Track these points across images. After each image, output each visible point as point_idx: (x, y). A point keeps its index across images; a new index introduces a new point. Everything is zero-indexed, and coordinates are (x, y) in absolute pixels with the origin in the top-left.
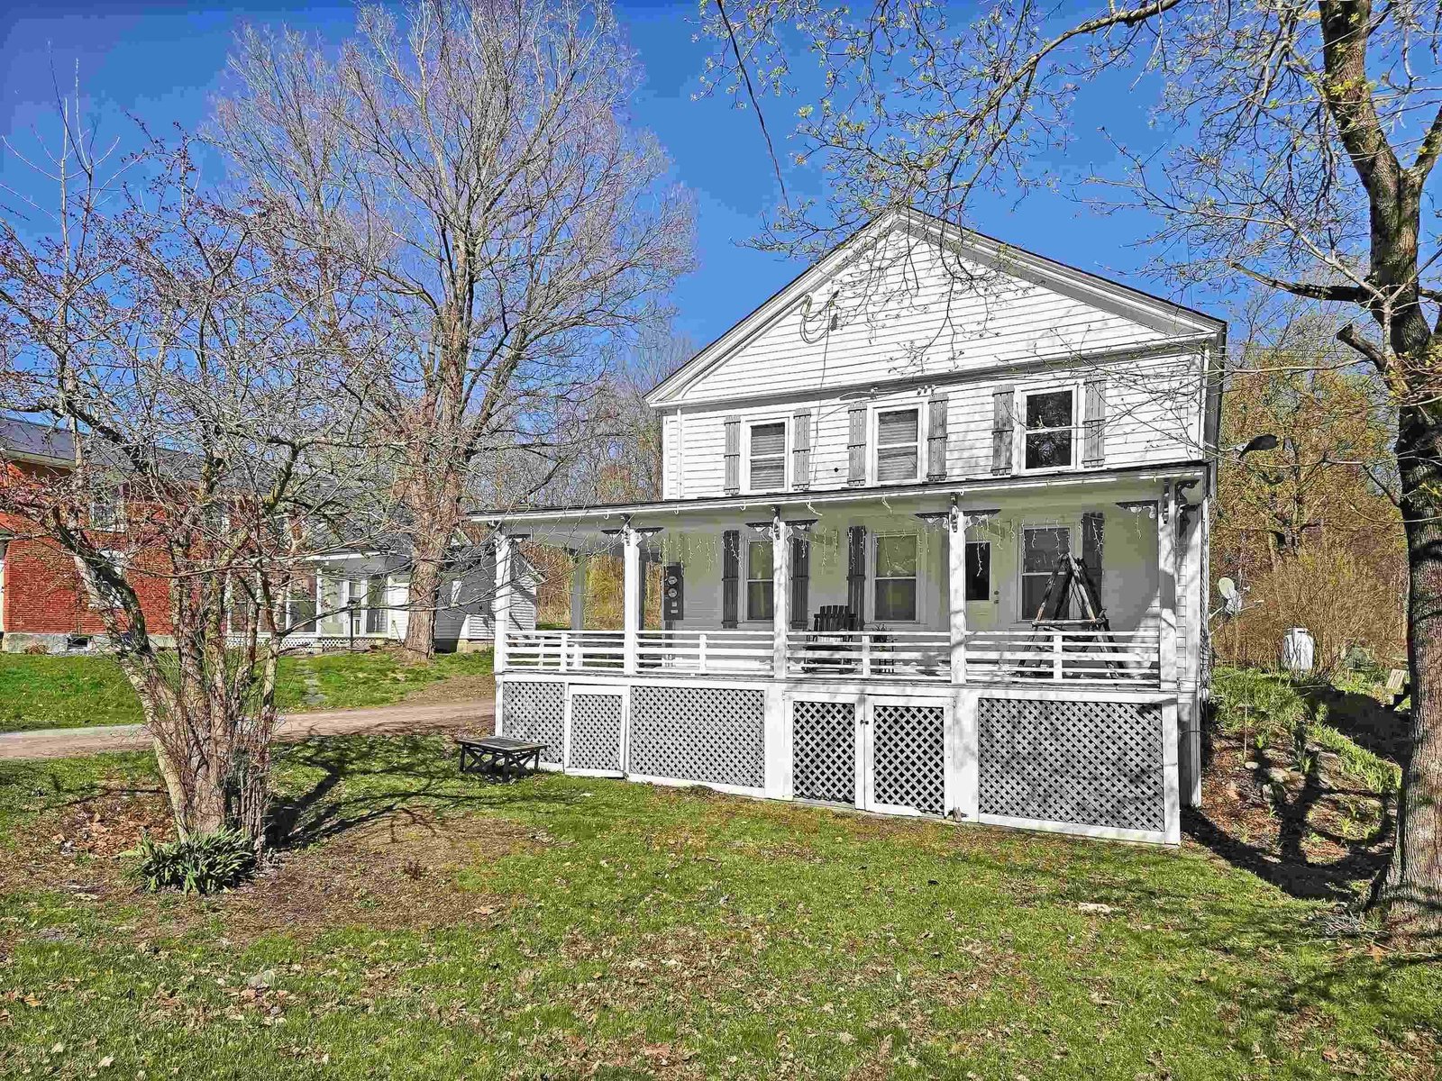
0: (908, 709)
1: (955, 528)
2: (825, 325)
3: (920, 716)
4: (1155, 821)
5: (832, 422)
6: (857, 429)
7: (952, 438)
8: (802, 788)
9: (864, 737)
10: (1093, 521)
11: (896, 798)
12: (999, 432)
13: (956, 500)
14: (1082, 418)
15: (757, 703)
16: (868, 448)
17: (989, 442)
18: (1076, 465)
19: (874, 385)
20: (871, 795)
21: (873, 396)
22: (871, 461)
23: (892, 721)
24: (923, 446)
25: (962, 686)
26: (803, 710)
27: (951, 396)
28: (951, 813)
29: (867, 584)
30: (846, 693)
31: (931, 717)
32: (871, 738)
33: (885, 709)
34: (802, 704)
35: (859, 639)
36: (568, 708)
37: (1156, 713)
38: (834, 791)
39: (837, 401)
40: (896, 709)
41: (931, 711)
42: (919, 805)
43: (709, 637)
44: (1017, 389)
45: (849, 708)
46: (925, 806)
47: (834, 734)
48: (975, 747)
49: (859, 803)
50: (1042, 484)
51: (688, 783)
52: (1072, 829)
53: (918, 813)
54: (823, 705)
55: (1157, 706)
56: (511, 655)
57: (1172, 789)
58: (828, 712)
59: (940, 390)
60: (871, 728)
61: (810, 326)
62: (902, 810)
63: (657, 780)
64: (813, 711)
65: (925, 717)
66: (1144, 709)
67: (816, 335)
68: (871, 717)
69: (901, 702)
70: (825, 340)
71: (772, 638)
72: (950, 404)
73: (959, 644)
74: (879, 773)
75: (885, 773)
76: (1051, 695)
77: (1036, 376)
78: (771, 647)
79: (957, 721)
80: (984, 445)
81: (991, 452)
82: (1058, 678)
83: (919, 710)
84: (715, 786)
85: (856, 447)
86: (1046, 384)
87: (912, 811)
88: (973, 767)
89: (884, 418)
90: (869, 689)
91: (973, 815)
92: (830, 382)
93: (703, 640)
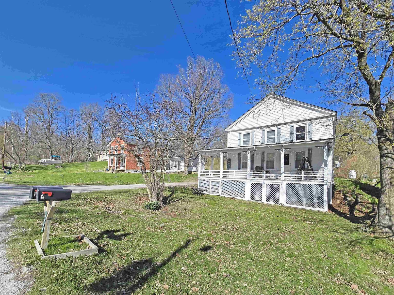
0: (273, 185)
1: (282, 152)
2: (257, 116)
3: (275, 186)
4: (322, 206)
5: (259, 132)
6: (263, 134)
7: (281, 135)
8: (252, 199)
9: (264, 190)
10: (310, 150)
11: (270, 201)
12: (291, 134)
13: (283, 146)
14: (307, 131)
15: (244, 183)
16: (265, 138)
17: (289, 136)
18: (306, 140)
19: (266, 126)
20: (265, 200)
21: (266, 128)
22: (266, 140)
23: (270, 187)
24: (276, 136)
25: (283, 181)
26: (252, 185)
27: (281, 127)
28: (281, 204)
29: (265, 162)
30: (260, 182)
31: (277, 186)
32: (265, 190)
33: (268, 185)
34: (252, 184)
35: (263, 172)
36: (210, 183)
37: (323, 186)
38: (258, 199)
39: (259, 129)
40: (270, 185)
41: (277, 185)
42: (274, 202)
43: (235, 171)
44: (295, 126)
45: (262, 184)
46: (276, 202)
47: (258, 189)
48: (286, 192)
49: (263, 201)
50: (300, 143)
51: (231, 197)
52: (304, 207)
53: (274, 204)
54: (256, 184)
55: (323, 185)
56: (201, 174)
57: (326, 201)
58: (257, 185)
59: (279, 127)
60: (266, 188)
61: (254, 116)
62: (271, 203)
63: (226, 196)
64: (254, 185)
65: (276, 186)
66: (320, 186)
67: (256, 118)
68: (265, 186)
69: (271, 183)
70: (257, 118)
71: (247, 172)
72: (281, 129)
73: (283, 173)
75: (268, 196)
76: (301, 183)
77: (298, 123)
78: (247, 173)
79: (282, 187)
80: (288, 136)
81: (289, 137)
82: (303, 179)
83: (275, 185)
84: (236, 197)
85: (263, 137)
86: (300, 125)
87: (273, 203)
88: (285, 196)
89: (269, 132)
90: (265, 181)
91: (285, 204)
92: (258, 126)
93: (234, 172)
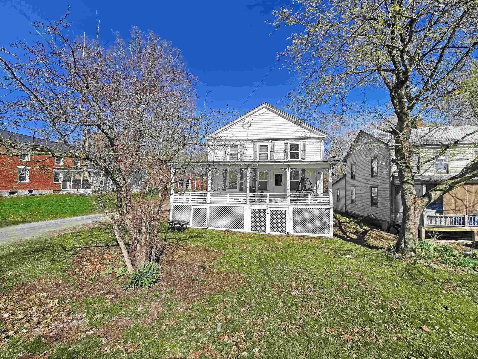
0: (278, 210)
2: (248, 125)
4: (329, 232)
5: (250, 146)
6: (255, 148)
7: (275, 152)
8: (253, 229)
9: (268, 217)
10: (303, 170)
11: (275, 230)
12: (285, 152)
14: (301, 150)
15: (243, 210)
16: (257, 152)
17: (283, 153)
18: (300, 159)
19: (259, 139)
20: (269, 230)
21: (259, 142)
22: (258, 156)
23: (274, 213)
24: (269, 153)
25: (289, 205)
26: (253, 211)
27: (275, 143)
28: (287, 233)
29: (257, 182)
30: (264, 207)
31: (283, 212)
32: (270, 217)
33: (273, 210)
34: (253, 210)
36: (192, 212)
37: (329, 210)
38: (256, 229)
39: (251, 142)
40: (275, 210)
41: (283, 211)
42: (280, 231)
43: (230, 194)
44: (289, 143)
45: (264, 211)
46: (281, 231)
47: (261, 216)
48: (292, 218)
49: (267, 232)
51: (225, 229)
52: (311, 235)
54: (258, 210)
55: (329, 209)
58: (260, 211)
59: (273, 142)
60: (270, 214)
61: (244, 125)
62: (276, 233)
63: (216, 229)
64: (256, 211)
65: (282, 212)
66: (327, 209)
67: (246, 127)
68: (269, 212)
69: (276, 209)
70: (248, 129)
71: (246, 194)
72: (275, 145)
73: (289, 196)
74: (271, 225)
75: (273, 225)
76: (308, 207)
77: (293, 141)
78: (246, 197)
79: (288, 213)
81: (283, 155)
82: (309, 203)
83: (280, 211)
84: (232, 230)
85: (255, 152)
86: (295, 142)
87: (279, 233)
88: (292, 222)
89: (261, 146)
90: (269, 206)
91: (292, 233)
92: (249, 138)
93: (228, 195)
